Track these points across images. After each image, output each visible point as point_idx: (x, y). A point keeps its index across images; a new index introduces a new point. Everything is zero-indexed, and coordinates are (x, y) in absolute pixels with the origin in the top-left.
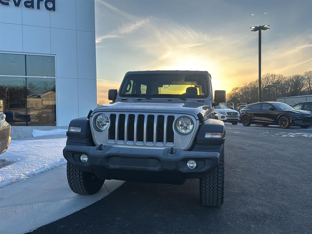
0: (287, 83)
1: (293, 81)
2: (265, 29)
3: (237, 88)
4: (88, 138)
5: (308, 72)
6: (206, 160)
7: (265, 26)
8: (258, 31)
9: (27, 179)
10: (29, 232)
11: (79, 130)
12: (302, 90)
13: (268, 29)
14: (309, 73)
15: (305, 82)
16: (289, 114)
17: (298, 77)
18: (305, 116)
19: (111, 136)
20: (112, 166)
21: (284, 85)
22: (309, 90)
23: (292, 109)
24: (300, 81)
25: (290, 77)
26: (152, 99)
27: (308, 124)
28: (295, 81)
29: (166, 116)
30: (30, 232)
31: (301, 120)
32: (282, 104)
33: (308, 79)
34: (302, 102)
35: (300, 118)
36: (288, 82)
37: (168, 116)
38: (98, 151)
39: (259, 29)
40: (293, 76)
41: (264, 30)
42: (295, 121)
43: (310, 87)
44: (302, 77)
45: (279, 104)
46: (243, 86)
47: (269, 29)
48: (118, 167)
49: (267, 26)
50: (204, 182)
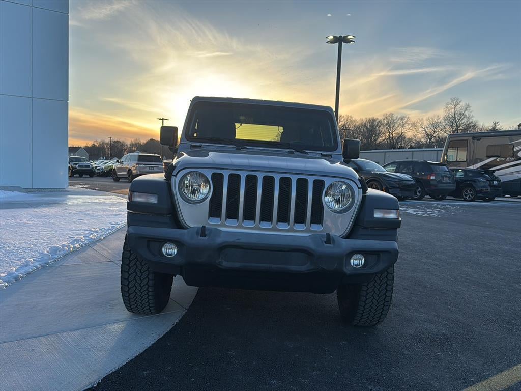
0: (357, 128)
1: (365, 126)
2: (347, 41)
4: (169, 214)
5: (388, 114)
6: (381, 254)
7: (349, 37)
8: (338, 43)
9: (6, 286)
10: (89, 387)
11: (153, 200)
12: (378, 141)
13: (351, 43)
14: (389, 116)
15: (382, 129)
16: (382, 178)
17: (374, 120)
18: (404, 182)
19: (214, 211)
20: (225, 264)
21: (353, 133)
22: (387, 142)
23: (384, 171)
24: (375, 128)
25: (362, 120)
26: (248, 149)
27: (407, 194)
28: (368, 127)
29: (311, 180)
30: (92, 388)
31: (399, 188)
32: (370, 163)
33: (387, 124)
34: (397, 161)
35: (398, 186)
36: (359, 129)
37: (314, 180)
38: (200, 238)
39: (340, 40)
40: (366, 119)
42: (391, 189)
43: (390, 137)
44: (380, 121)
45: (366, 162)
47: (354, 42)
48: (237, 265)
49: (352, 37)
50: (365, 288)
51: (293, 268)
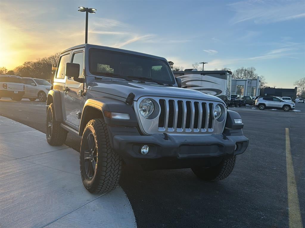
3: (29, 63)
6: (244, 143)
7: (93, 9)
8: (86, 12)
11: (126, 117)
13: (93, 13)
19: (160, 123)
37: (209, 103)
41: (91, 13)
46: (35, 61)
47: (95, 13)
48: (186, 156)
49: (94, 10)
50: (226, 161)
51: (212, 154)
